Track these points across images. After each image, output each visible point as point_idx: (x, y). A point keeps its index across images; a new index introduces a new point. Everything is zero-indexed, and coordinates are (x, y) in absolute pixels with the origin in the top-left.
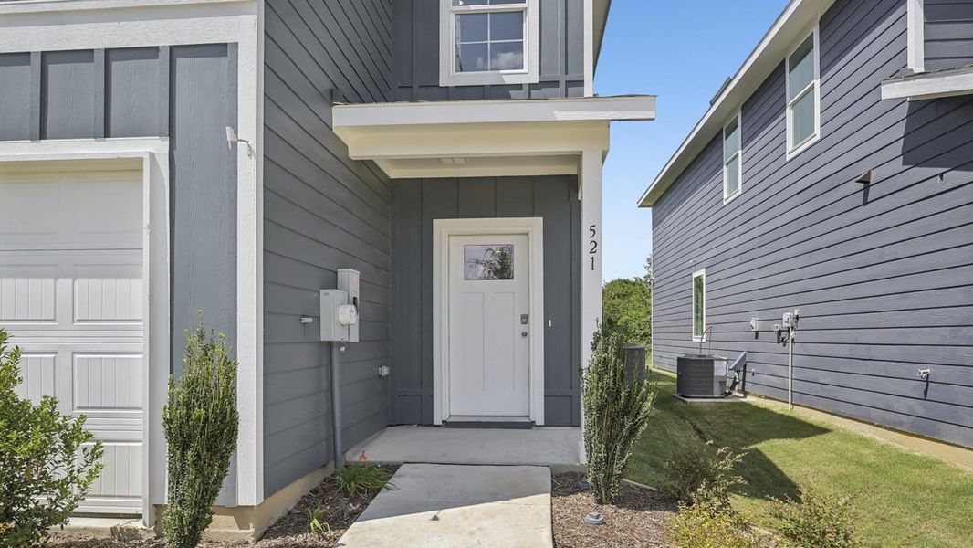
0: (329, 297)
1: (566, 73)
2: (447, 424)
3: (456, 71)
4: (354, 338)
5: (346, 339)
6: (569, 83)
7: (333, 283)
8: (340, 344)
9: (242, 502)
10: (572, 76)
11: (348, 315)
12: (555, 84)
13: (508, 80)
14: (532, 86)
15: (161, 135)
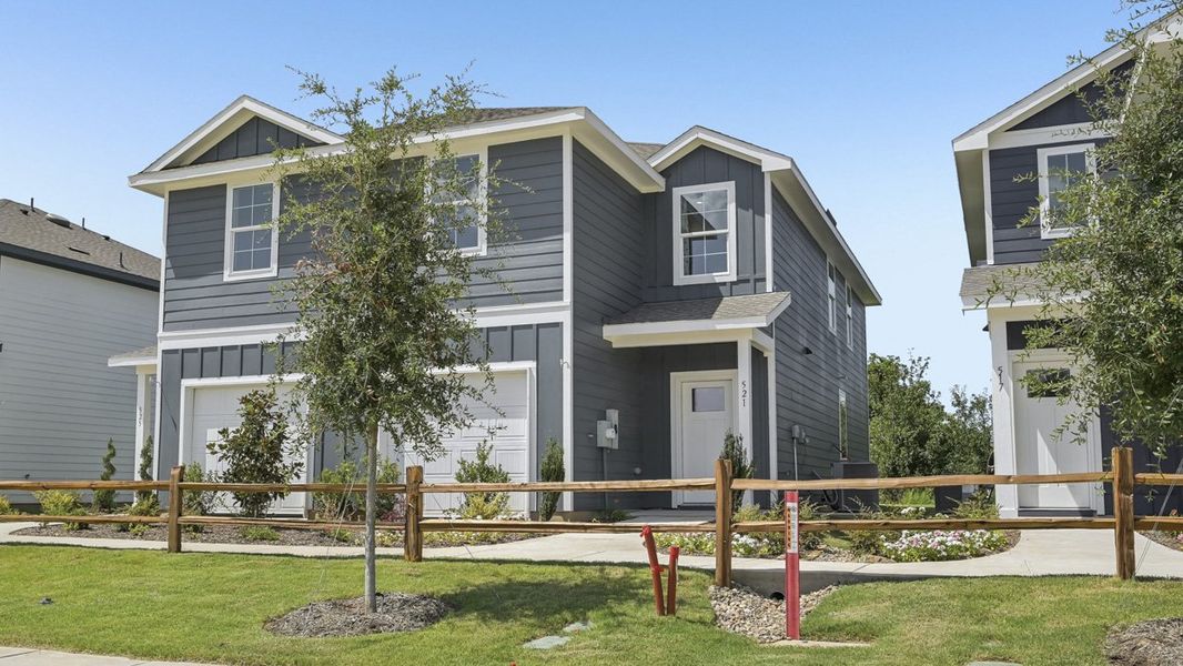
0: (601, 425)
1: (755, 272)
2: (681, 508)
3: (685, 274)
4: (616, 446)
5: (610, 446)
6: (756, 280)
7: (604, 418)
8: (607, 448)
9: (565, 509)
10: (757, 276)
11: (611, 433)
12: (747, 281)
13: (718, 280)
14: (732, 283)
15: (533, 360)
